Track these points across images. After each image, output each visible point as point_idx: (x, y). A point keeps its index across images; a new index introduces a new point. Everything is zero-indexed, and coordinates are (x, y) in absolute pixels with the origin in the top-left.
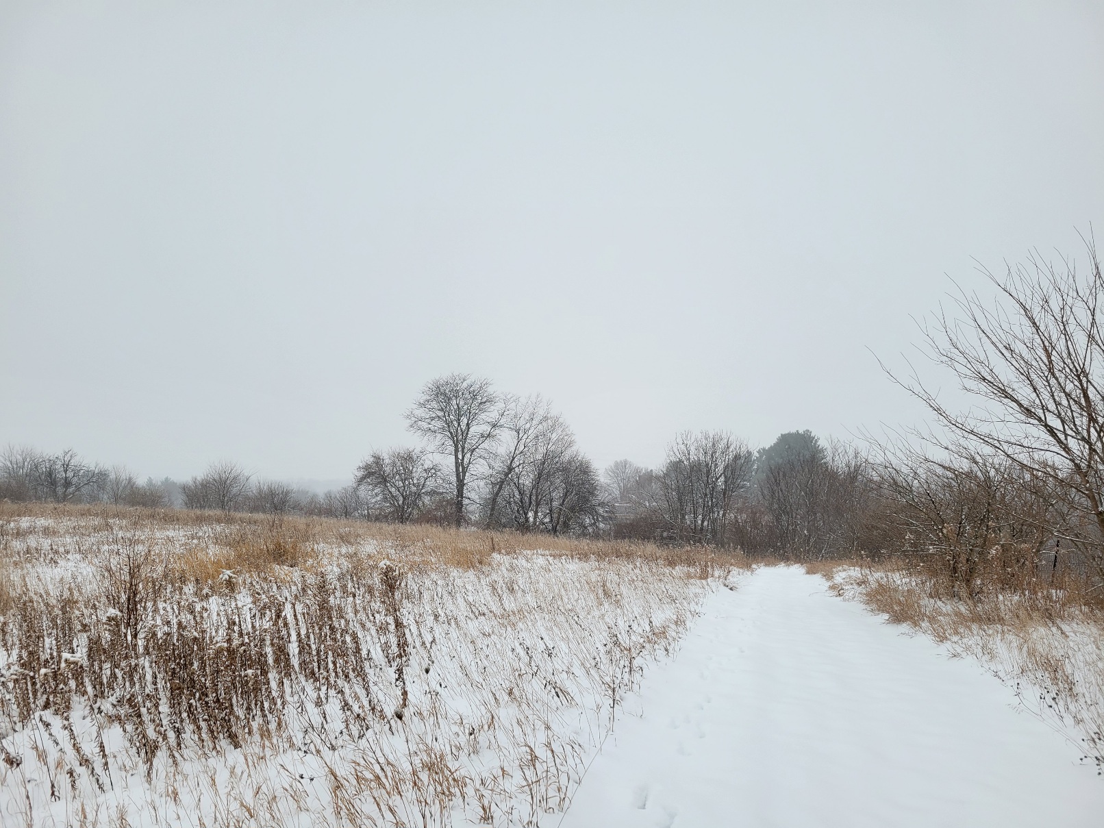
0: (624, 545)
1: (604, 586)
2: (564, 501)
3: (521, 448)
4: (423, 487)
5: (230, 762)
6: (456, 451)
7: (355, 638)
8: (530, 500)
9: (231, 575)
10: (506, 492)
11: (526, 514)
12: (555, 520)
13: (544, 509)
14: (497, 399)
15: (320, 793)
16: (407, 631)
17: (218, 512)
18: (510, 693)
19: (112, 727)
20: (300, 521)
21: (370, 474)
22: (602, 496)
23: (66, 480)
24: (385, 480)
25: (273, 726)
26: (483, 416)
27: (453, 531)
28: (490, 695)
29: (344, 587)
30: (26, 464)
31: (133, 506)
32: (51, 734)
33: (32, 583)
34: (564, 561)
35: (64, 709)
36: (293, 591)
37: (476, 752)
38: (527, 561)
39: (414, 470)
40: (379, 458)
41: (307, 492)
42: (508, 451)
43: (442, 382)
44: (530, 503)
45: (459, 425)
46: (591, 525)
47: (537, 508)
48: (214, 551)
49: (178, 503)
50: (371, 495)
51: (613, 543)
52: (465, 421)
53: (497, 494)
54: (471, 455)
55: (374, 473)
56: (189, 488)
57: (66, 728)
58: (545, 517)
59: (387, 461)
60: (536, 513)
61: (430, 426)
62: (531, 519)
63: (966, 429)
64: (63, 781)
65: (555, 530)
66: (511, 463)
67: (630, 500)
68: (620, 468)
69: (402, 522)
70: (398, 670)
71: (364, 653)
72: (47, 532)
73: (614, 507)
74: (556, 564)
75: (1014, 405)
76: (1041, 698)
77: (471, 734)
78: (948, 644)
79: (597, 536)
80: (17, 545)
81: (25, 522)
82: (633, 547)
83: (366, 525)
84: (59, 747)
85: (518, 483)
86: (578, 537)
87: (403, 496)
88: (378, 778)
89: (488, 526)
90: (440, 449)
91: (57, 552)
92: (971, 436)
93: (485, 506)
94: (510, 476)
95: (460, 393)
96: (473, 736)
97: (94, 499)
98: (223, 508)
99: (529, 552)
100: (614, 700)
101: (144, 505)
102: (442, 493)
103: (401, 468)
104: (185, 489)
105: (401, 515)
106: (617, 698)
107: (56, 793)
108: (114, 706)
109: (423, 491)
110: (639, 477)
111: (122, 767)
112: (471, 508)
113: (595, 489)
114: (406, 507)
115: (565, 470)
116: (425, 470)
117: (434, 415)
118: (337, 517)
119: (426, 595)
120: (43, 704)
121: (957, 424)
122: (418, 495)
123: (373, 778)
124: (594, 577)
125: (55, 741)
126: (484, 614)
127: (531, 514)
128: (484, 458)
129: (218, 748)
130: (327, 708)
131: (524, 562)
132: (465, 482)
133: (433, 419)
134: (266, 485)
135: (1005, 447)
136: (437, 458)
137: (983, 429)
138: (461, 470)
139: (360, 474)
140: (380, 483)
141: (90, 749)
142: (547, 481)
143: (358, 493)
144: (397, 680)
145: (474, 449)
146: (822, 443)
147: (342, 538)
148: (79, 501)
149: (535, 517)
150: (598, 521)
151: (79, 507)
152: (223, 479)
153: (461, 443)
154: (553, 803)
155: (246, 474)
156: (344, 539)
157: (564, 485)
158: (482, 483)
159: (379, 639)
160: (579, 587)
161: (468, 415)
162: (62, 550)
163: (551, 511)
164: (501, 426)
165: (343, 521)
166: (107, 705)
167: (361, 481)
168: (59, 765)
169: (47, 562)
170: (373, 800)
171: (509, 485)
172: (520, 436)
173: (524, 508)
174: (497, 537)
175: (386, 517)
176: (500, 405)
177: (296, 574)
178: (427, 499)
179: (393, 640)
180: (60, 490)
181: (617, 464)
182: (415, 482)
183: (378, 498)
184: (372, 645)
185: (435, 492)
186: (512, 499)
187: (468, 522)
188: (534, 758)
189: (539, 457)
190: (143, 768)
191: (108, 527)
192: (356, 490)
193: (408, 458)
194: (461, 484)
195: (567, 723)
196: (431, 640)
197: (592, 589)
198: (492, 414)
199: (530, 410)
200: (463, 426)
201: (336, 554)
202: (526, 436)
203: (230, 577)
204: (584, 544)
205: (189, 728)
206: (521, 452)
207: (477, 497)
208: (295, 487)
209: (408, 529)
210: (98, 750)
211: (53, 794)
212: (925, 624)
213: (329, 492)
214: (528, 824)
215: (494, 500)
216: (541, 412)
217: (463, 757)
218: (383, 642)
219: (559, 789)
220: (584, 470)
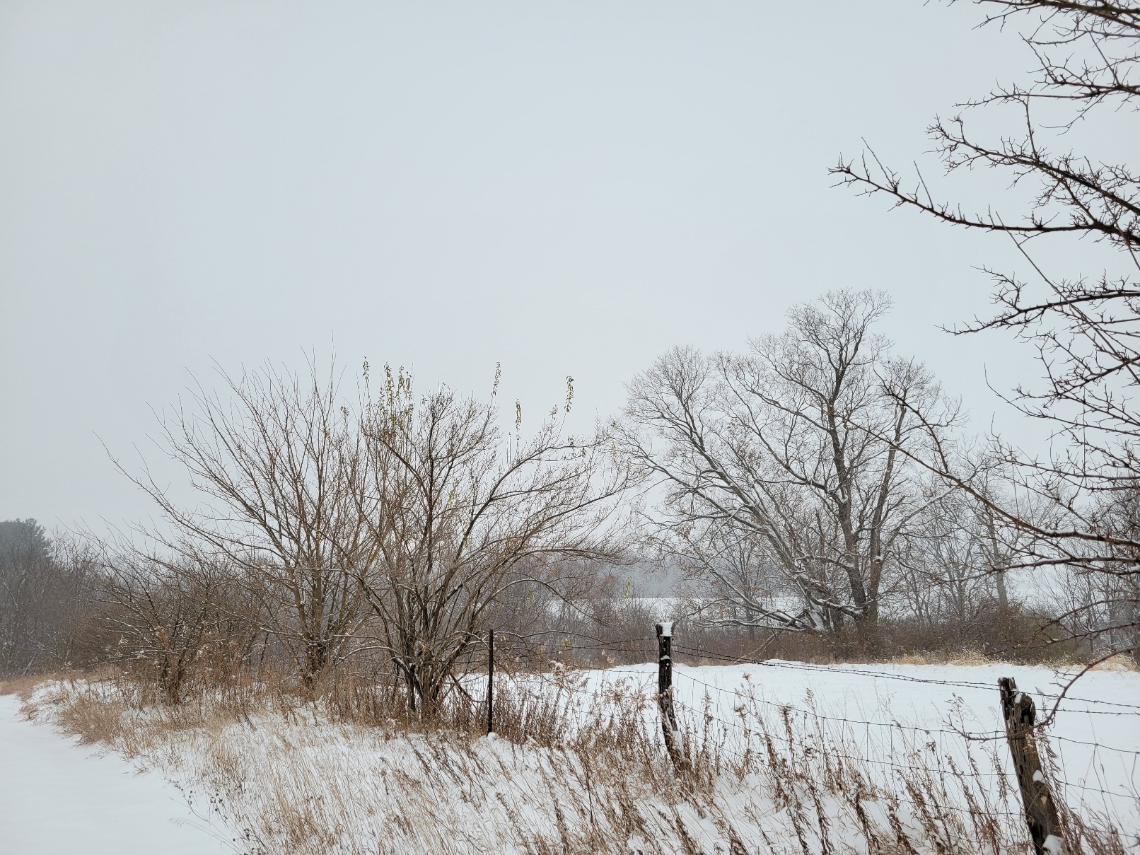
63: (192, 527)
75: (239, 504)
76: (212, 802)
78: (137, 761)
92: (196, 533)
121: (183, 521)
135: (227, 544)
137: (209, 526)
146: (47, 535)
212: (119, 740)
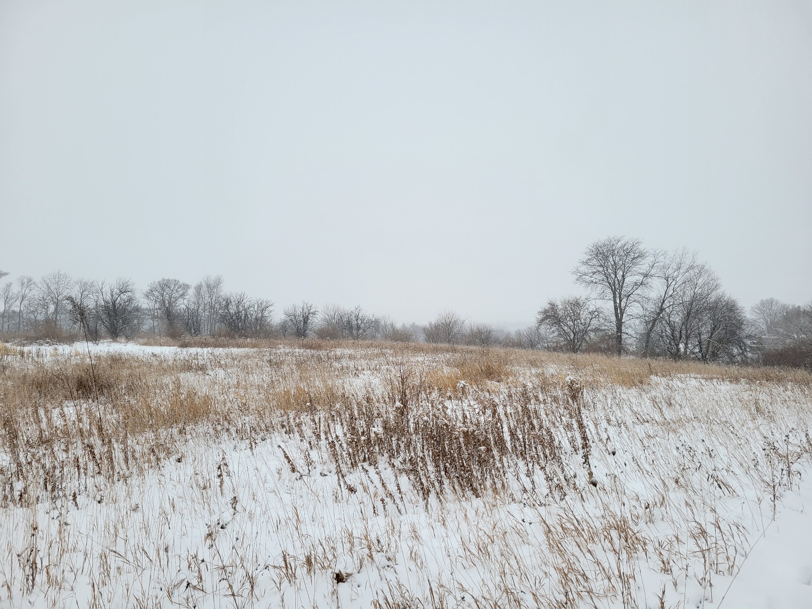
0: (775, 371)
1: (756, 403)
2: (712, 334)
3: (671, 292)
4: (589, 325)
5: (475, 506)
6: (615, 297)
7: (548, 431)
8: (681, 334)
9: (465, 384)
10: (658, 328)
11: (677, 345)
12: (704, 350)
13: (694, 342)
14: (648, 254)
15: (537, 533)
16: (587, 430)
17: (447, 345)
18: (677, 482)
19: (402, 476)
20: (501, 351)
21: (547, 317)
22: (748, 330)
23: (357, 326)
24: (560, 321)
25: (499, 486)
26: (635, 269)
27: (616, 358)
28: (659, 482)
29: (536, 397)
30: (336, 316)
31: (395, 341)
32: (369, 477)
33: (347, 386)
34: (715, 383)
35: (374, 463)
36: (501, 398)
37: (651, 521)
38: (682, 382)
39: (581, 312)
40: (554, 305)
41: (503, 331)
42: (659, 296)
43: (600, 244)
44: (680, 338)
45: (616, 276)
46: (739, 354)
47: (687, 341)
48: (447, 370)
49: (421, 338)
50: (550, 333)
51: (763, 369)
52: (621, 273)
53: (651, 330)
54: (627, 300)
55: (551, 316)
56: (427, 329)
57: (378, 473)
58: (694, 348)
59: (560, 307)
60: (686, 344)
61: (592, 279)
62: (682, 350)
64: (379, 505)
65: (704, 359)
66: (662, 304)
67: (778, 333)
68: (766, 306)
69: (574, 352)
70: (584, 456)
71: (556, 443)
72: (351, 357)
73: (760, 338)
74: (709, 387)
77: (647, 508)
79: (745, 363)
80: (336, 365)
81: (339, 352)
82: (782, 373)
83: (547, 354)
84: (374, 485)
85: (669, 321)
86: (728, 363)
87: (574, 333)
88: (577, 529)
89: (644, 355)
90: (601, 296)
91: (357, 370)
93: (640, 340)
94: (661, 315)
95: (616, 252)
96: (648, 510)
97: (374, 337)
98: (449, 342)
99: (682, 375)
100: (774, 496)
101: (402, 340)
102: (604, 330)
103: (571, 312)
104: (424, 329)
105: (572, 346)
106: (777, 494)
107: (376, 512)
108: (401, 463)
109: (589, 328)
110: (787, 312)
111: (410, 501)
112: (629, 341)
113: (742, 324)
114: (576, 341)
115: (714, 308)
116: (590, 313)
117: (595, 270)
118: (525, 348)
119: (599, 406)
120: (363, 459)
122: (586, 332)
123: (574, 529)
124: (745, 396)
125: (371, 481)
126: (648, 422)
127: (682, 346)
128: (638, 302)
129: (466, 496)
130: (535, 478)
131: (679, 383)
132: (623, 321)
133: (594, 273)
134: (476, 326)
136: (600, 303)
138: (619, 312)
139: (540, 317)
140: (555, 323)
141: (392, 488)
142: (695, 318)
143: (540, 331)
144: (584, 463)
145: (629, 295)
147: (531, 363)
148: (365, 338)
149: (686, 347)
150: (746, 351)
151: (366, 342)
152: (448, 323)
153: (618, 291)
154: (723, 567)
155: (462, 319)
156: (533, 363)
157: (711, 322)
158: (637, 322)
159: (566, 434)
160: (732, 404)
161: (623, 269)
162: (360, 368)
163: (700, 343)
164: (652, 276)
165: (530, 351)
166: (397, 462)
167: (541, 321)
168: (376, 495)
169: (353, 375)
170: (576, 544)
171: (661, 322)
172: (670, 283)
173: (675, 340)
174: (654, 363)
175: (562, 348)
176: (649, 260)
177: (503, 387)
178: (592, 335)
179: (578, 436)
180: (355, 332)
181: (763, 303)
182: (583, 321)
183: (555, 335)
184: (562, 437)
185: (598, 329)
186: (664, 334)
187: (627, 352)
188: (703, 532)
189: (687, 299)
190: (422, 503)
191: (384, 354)
192: (538, 328)
193: (576, 304)
194: (619, 323)
195: (729, 510)
196: (607, 437)
197: (746, 407)
198: (643, 266)
199: (678, 260)
200: (619, 277)
201: (528, 374)
202: (674, 283)
203: (464, 386)
204: (734, 369)
205: (446, 482)
206: (671, 296)
207: (634, 332)
208: (494, 327)
209: (579, 356)
210: (396, 488)
211: (374, 512)
213: (519, 330)
214: (702, 579)
215: (648, 335)
216: (688, 262)
217: (642, 524)
218: (570, 436)
219: (728, 558)
220: (731, 308)
